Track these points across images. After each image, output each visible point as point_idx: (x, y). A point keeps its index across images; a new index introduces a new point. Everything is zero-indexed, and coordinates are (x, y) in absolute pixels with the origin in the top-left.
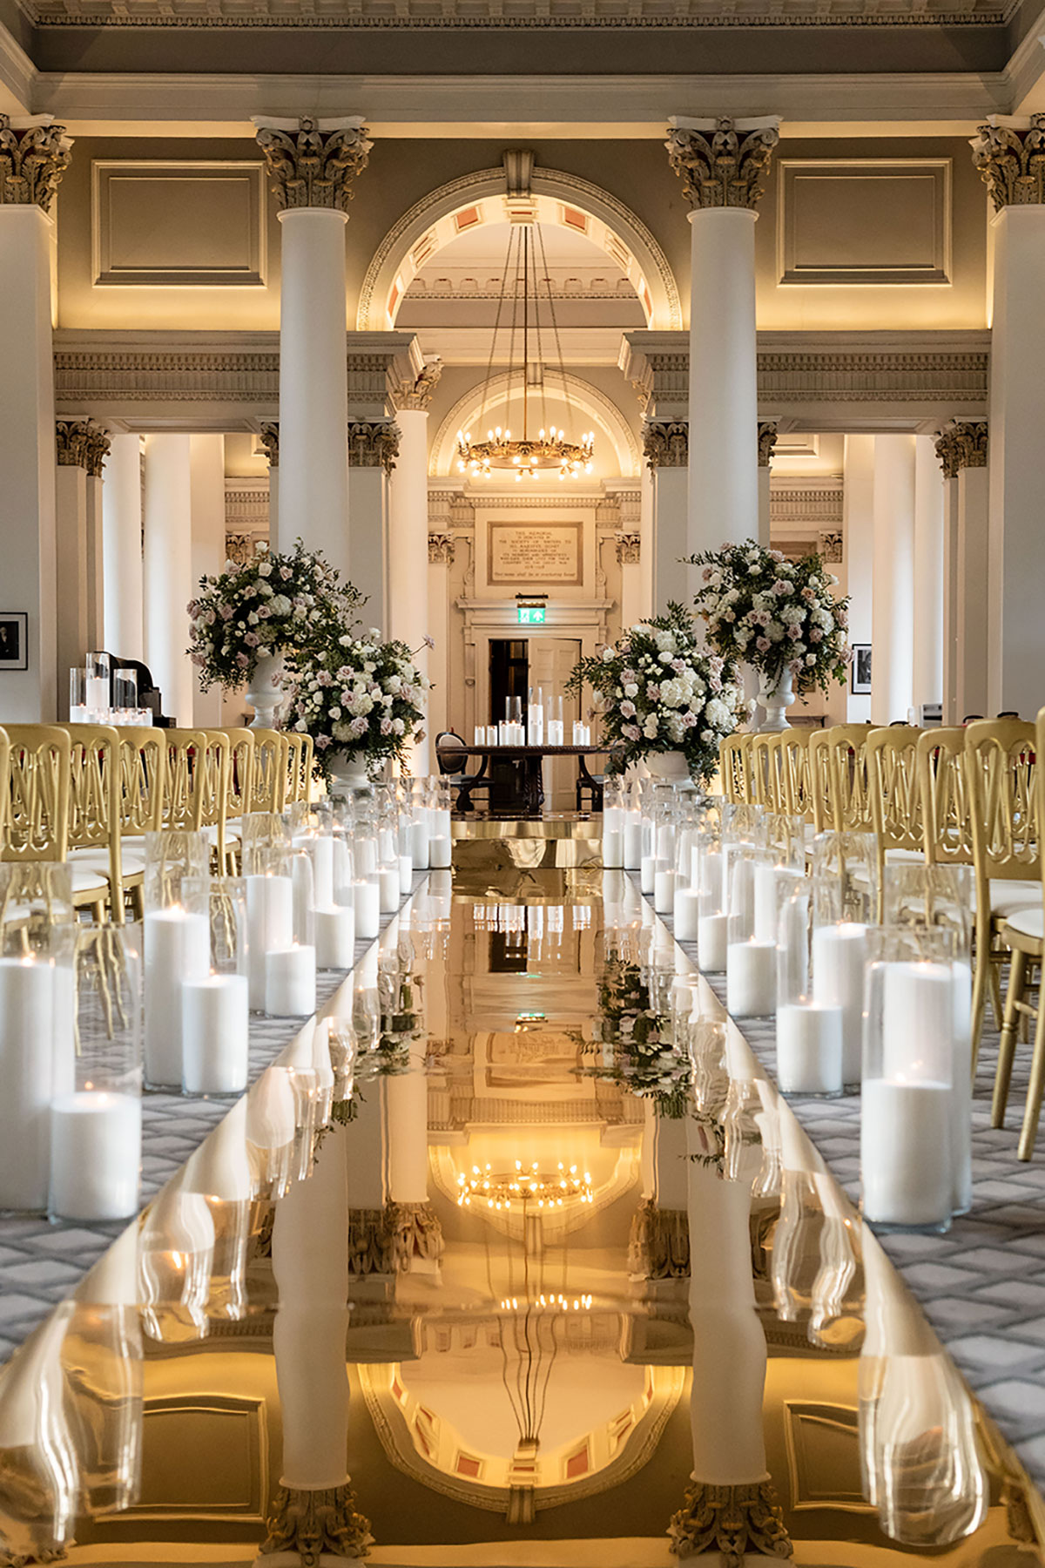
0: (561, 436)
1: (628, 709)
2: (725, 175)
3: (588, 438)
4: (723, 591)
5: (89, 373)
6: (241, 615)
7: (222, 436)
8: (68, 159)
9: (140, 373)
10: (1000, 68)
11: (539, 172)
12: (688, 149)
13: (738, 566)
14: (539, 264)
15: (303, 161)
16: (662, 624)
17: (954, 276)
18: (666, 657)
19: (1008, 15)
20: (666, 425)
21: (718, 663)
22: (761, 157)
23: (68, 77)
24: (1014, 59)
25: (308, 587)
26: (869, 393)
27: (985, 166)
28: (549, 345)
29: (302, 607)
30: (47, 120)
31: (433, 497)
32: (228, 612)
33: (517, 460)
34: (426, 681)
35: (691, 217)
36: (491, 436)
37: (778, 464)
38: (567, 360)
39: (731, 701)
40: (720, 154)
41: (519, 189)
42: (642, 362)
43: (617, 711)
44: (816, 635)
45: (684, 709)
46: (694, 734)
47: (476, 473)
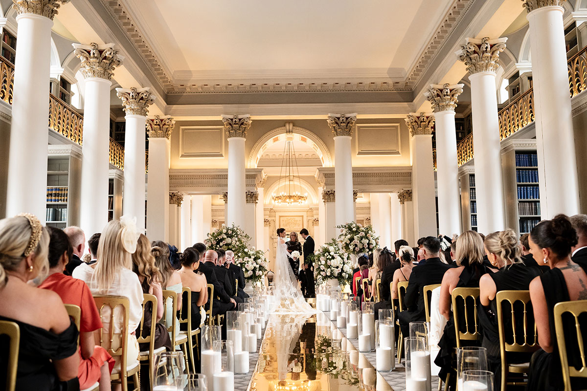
0: (299, 194)
1: (322, 267)
2: (343, 128)
3: (305, 195)
4: (346, 235)
5: (178, 180)
6: (218, 243)
7: (211, 196)
8: (174, 126)
9: (191, 180)
10: (412, 101)
11: (294, 128)
12: (333, 121)
13: (350, 229)
14: (293, 150)
15: (234, 126)
16: (330, 244)
17: (402, 152)
18: (332, 253)
19: (413, 89)
20: (329, 192)
21: (346, 255)
22: (352, 123)
23: (174, 106)
24: (415, 99)
25: (236, 236)
26: (381, 183)
27: (409, 125)
28: (295, 171)
29: (234, 241)
30: (169, 116)
31: (265, 210)
32: (214, 243)
33: (288, 200)
34: (268, 261)
35: (334, 138)
36: (281, 194)
37: (358, 200)
38: (300, 175)
39: (350, 265)
40: (341, 123)
41: (289, 132)
42: (322, 175)
43: (319, 268)
44: (371, 246)
45: (337, 267)
46: (340, 274)
47: (277, 204)
